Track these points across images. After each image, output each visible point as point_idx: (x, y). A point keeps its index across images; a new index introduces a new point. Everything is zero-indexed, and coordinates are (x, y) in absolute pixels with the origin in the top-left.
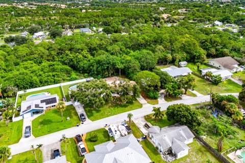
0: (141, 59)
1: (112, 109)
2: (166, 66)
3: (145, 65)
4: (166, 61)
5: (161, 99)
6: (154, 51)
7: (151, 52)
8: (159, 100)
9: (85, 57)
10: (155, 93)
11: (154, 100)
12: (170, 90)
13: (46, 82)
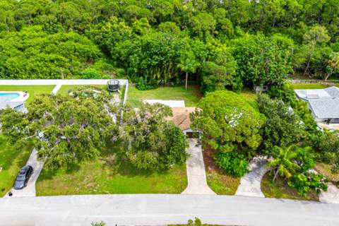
0: (251, 55)
1: (108, 172)
2: (321, 82)
3: (256, 72)
4: (324, 71)
5: (251, 180)
6: (299, 40)
7: (291, 41)
8: (244, 181)
9: (138, 33)
10: (235, 162)
11: (230, 179)
12: (286, 166)
13: (33, 71)
